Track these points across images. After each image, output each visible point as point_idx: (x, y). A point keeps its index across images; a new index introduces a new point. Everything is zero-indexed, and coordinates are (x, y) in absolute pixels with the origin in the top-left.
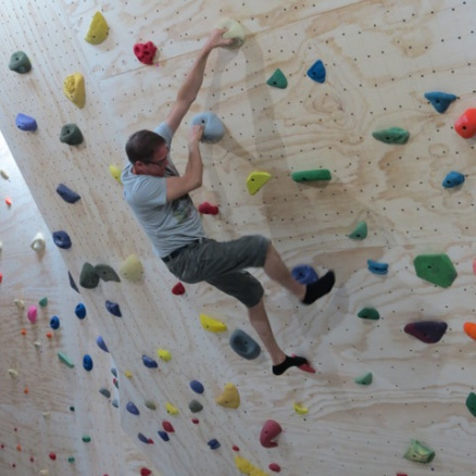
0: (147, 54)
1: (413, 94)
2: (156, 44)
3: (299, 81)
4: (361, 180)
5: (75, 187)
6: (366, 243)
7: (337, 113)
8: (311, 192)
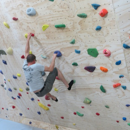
1: (88, 4)
4: (74, 28)
6: (75, 45)
7: (67, 9)
8: (60, 30)
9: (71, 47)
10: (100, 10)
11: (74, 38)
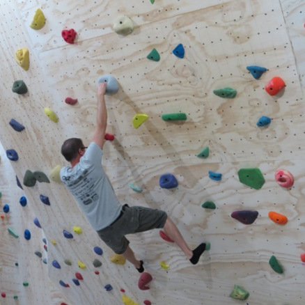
0: (70, 37)
1: (239, 67)
2: (76, 30)
3: (168, 56)
4: (206, 120)
5: (22, 121)
6: (208, 161)
7: (191, 78)
8: (174, 127)
9: (199, 166)
10: (267, 80)
11: (206, 144)
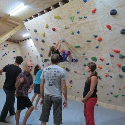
0: (54, 30)
1: (92, 35)
2: (55, 28)
3: (76, 34)
4: (84, 47)
5: (43, 48)
6: (85, 56)
7: (81, 38)
8: (77, 49)
9: (83, 57)
10: (98, 38)
11: (84, 52)
